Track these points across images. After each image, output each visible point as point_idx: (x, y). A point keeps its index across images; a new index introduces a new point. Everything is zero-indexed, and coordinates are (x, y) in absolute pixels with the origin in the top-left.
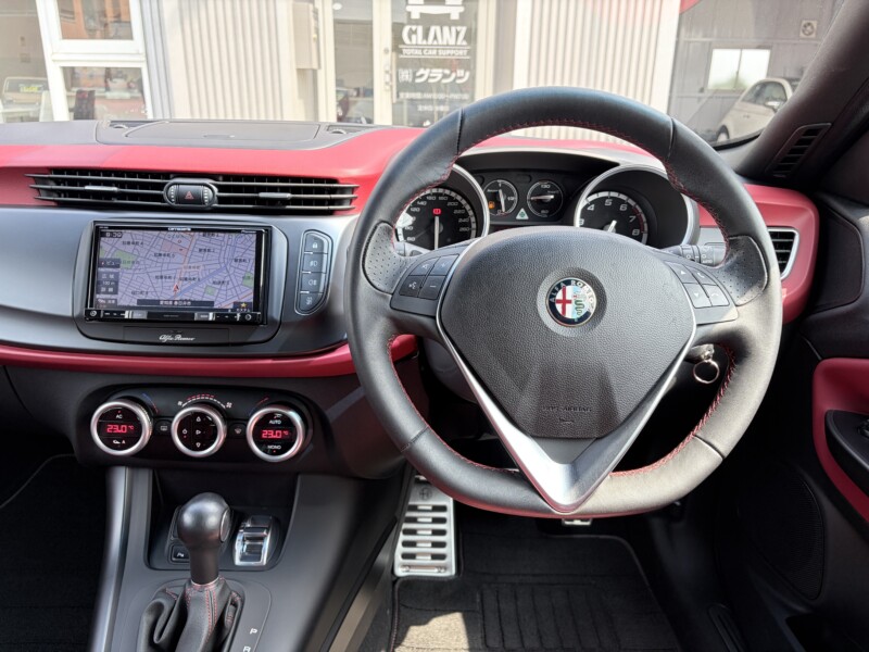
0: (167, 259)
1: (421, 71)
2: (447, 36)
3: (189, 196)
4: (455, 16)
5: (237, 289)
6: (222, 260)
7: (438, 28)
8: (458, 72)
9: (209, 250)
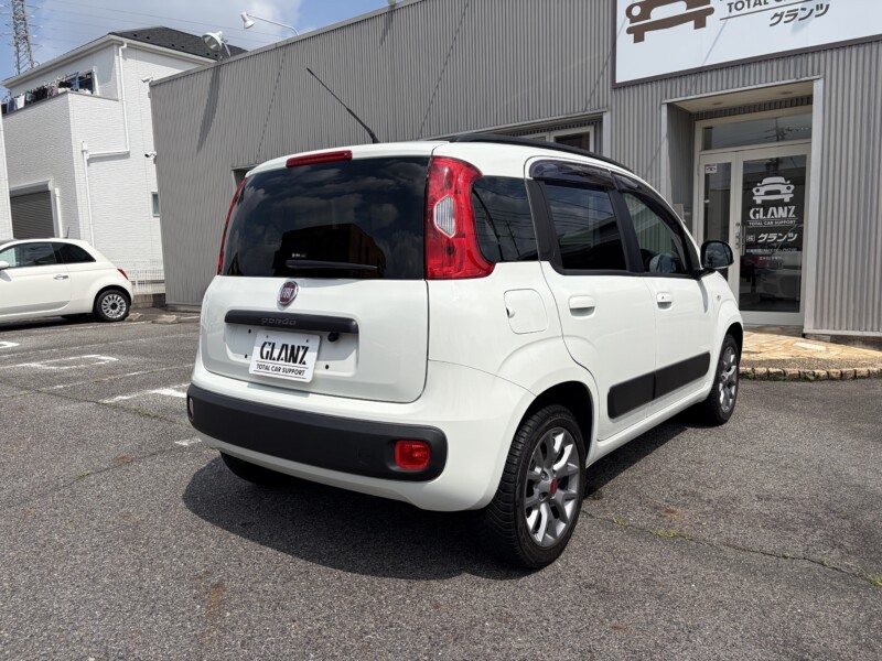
1: (762, 235)
2: (782, 213)
4: (787, 199)
7: (775, 209)
8: (790, 235)
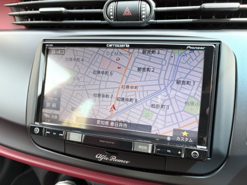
0: (105, 77)
3: (127, 12)
5: (178, 115)
6: (161, 82)
9: (148, 69)
